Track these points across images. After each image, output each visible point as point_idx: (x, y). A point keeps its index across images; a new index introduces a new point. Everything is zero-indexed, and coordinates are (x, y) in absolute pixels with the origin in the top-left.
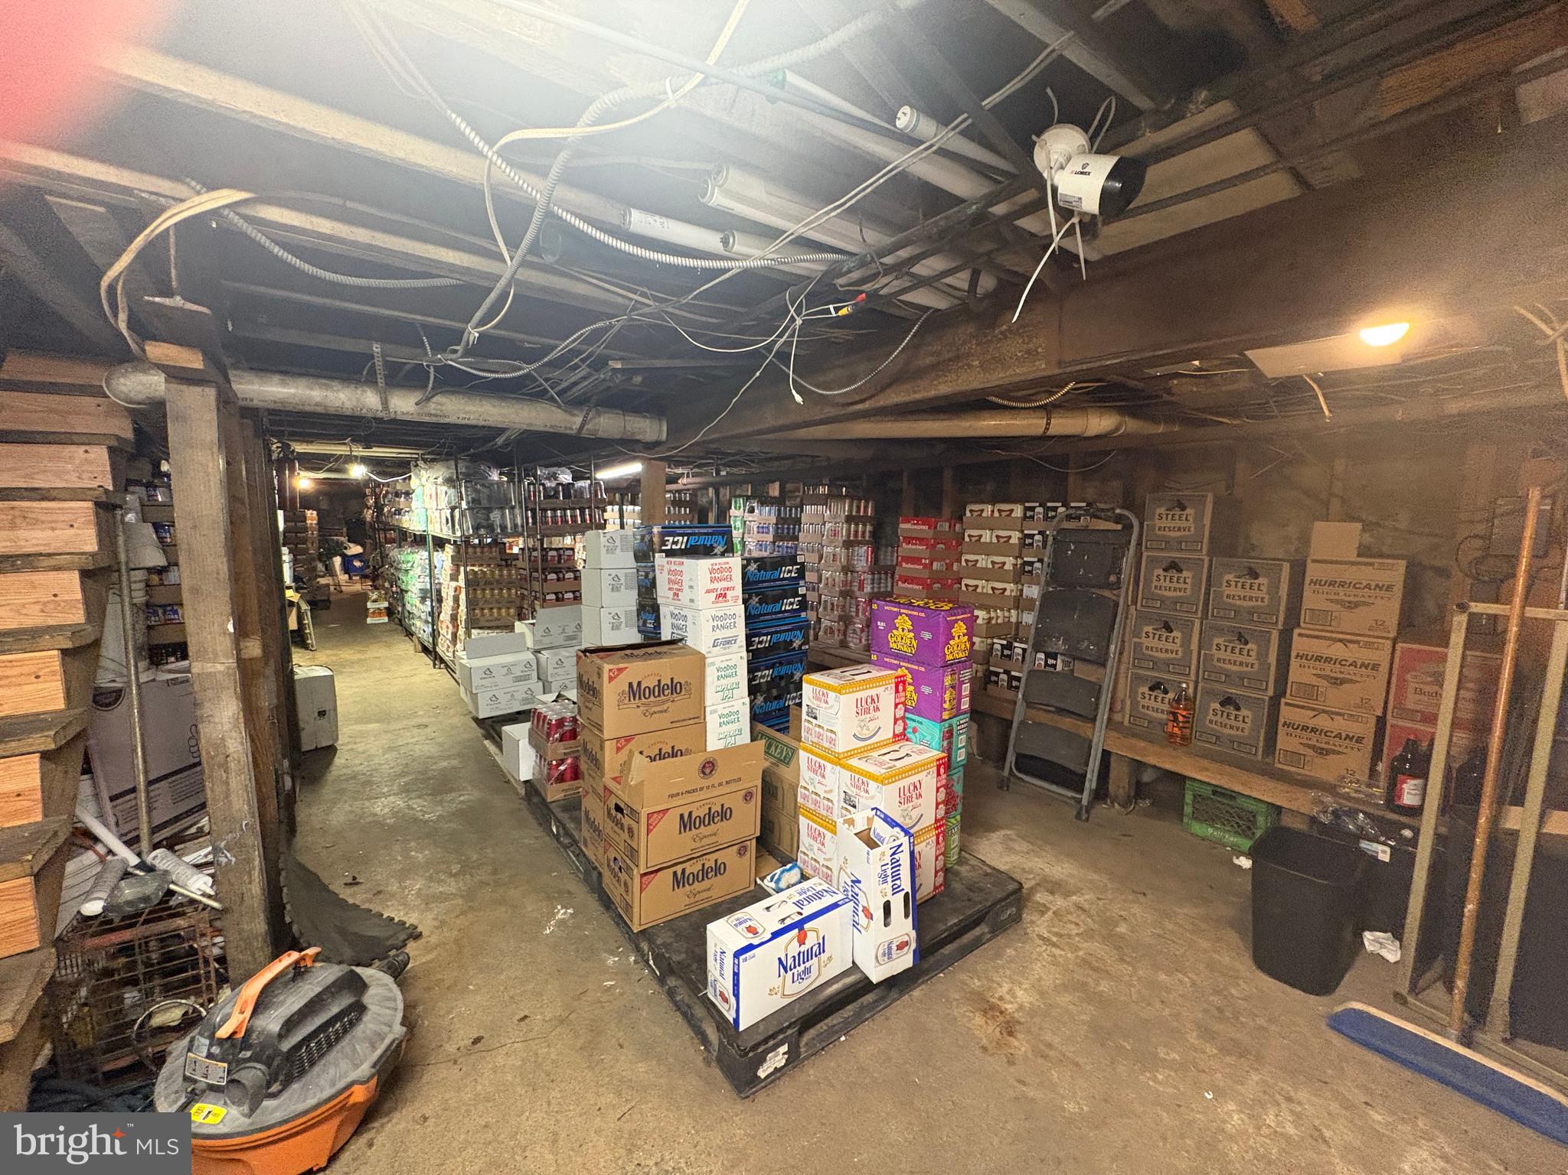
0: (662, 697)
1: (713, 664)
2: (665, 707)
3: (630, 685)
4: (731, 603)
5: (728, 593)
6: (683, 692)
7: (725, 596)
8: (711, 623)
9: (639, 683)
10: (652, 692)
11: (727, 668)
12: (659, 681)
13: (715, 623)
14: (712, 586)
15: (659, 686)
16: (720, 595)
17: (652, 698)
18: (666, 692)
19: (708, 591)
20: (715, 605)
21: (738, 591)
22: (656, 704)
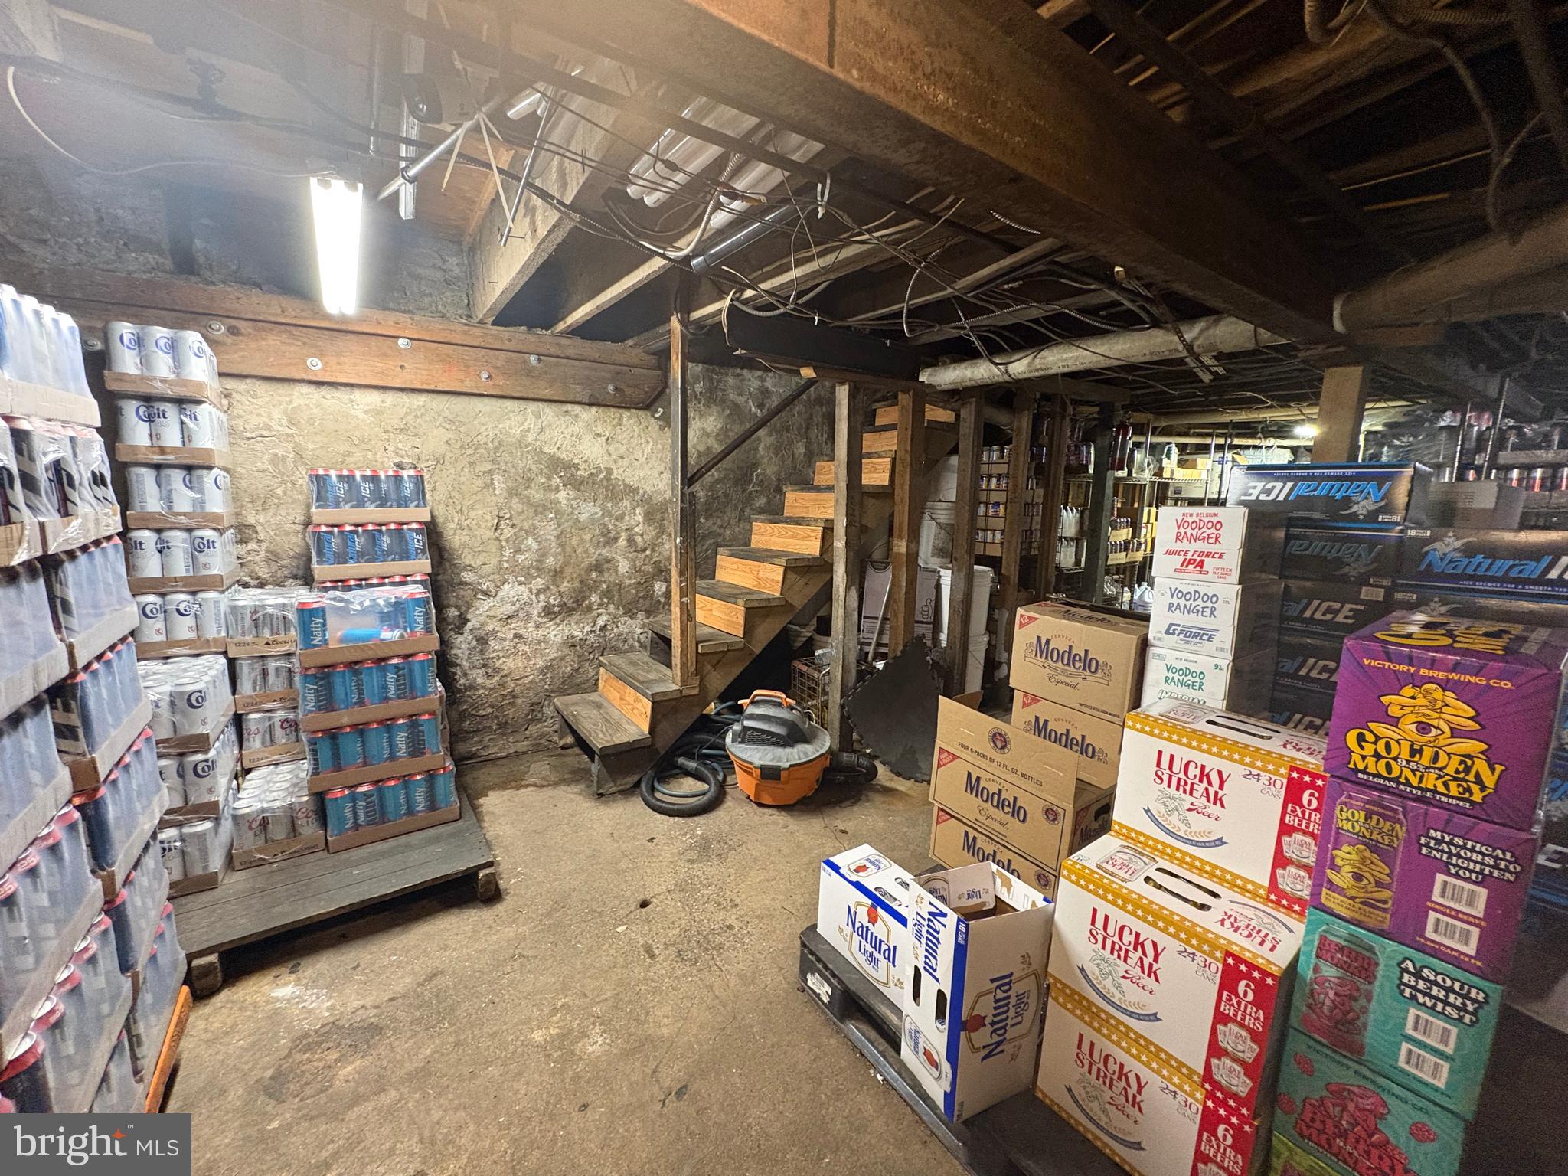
0: (1072, 668)
1: (1162, 657)
2: (1074, 681)
3: (1039, 638)
4: (1211, 577)
5: (1208, 561)
6: (1099, 674)
7: (1201, 564)
8: (1168, 599)
9: (1048, 641)
10: (1060, 657)
11: (1186, 672)
12: (1071, 647)
13: (1175, 601)
14: (1178, 546)
15: (1070, 652)
16: (1191, 562)
17: (1060, 664)
18: (1077, 665)
19: (1169, 552)
20: (1177, 575)
21: (1233, 560)
22: (1063, 672)
